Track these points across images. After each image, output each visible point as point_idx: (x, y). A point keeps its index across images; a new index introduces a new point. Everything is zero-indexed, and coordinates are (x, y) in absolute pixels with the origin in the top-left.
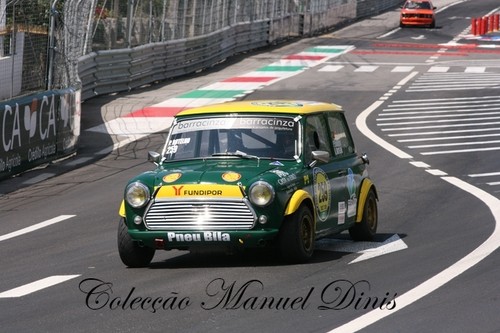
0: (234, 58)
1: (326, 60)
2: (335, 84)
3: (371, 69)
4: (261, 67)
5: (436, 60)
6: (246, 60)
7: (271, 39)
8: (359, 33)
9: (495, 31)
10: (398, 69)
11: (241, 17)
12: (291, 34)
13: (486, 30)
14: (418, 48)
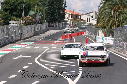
0: (4, 45)
1: (27, 45)
2: (29, 51)
3: (38, 47)
4: (11, 47)
5: (54, 45)
6: (7, 45)
7: (13, 40)
8: (35, 39)
9: (67, 38)
10: (45, 47)
11: (6, 35)
12: (19, 39)
13: (65, 38)
14: (49, 42)
